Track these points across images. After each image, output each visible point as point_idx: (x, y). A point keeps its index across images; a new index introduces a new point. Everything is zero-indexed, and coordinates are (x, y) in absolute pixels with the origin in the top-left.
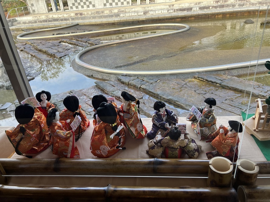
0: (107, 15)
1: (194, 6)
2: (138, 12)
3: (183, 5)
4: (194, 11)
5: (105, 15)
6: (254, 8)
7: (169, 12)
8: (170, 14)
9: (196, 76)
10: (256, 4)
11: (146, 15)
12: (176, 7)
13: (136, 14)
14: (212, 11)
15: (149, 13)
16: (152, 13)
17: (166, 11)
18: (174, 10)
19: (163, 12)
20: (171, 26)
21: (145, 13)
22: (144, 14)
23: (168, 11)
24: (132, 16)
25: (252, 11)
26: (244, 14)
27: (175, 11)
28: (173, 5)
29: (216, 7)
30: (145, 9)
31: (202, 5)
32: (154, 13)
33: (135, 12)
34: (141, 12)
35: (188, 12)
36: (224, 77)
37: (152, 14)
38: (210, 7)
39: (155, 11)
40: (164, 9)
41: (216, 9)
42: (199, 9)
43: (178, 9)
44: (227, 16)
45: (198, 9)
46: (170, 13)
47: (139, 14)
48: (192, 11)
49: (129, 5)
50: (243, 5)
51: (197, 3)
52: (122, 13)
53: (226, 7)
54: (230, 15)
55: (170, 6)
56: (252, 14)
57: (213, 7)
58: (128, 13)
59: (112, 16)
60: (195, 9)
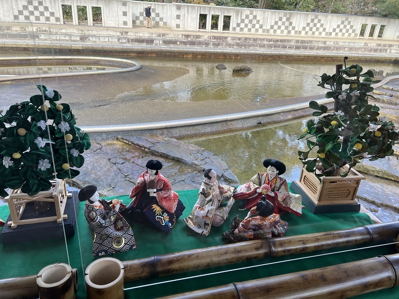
0: (16, 34)
1: (157, 38)
2: (70, 36)
3: (141, 35)
4: (156, 44)
5: (12, 34)
6: (230, 51)
7: (121, 41)
8: (122, 45)
9: (119, 137)
10: (234, 45)
11: (84, 42)
12: (131, 35)
13: (67, 38)
14: (179, 48)
15: (89, 40)
16: (94, 39)
17: (116, 40)
18: (128, 39)
19: (110, 40)
20: (117, 62)
21: (83, 38)
22: (81, 39)
23: (119, 40)
24: (60, 40)
25: (228, 54)
26: (218, 57)
27: (129, 41)
28: (127, 32)
29: (185, 43)
30: (84, 33)
31: (168, 38)
32: (97, 40)
33: (66, 34)
34: (77, 36)
35: (147, 46)
36: (160, 139)
37: (95, 42)
38: (177, 42)
39: (99, 37)
40: (113, 36)
41: (185, 47)
42: (163, 43)
43: (133, 39)
44: (198, 57)
45: (161, 42)
46: (122, 43)
47: (73, 38)
48: (154, 44)
49: (58, 23)
50: (218, 45)
51: (160, 34)
52: (43, 34)
53: (198, 44)
54: (202, 56)
55: (122, 33)
56: (228, 57)
57: (181, 42)
58: (54, 34)
59: (25, 36)
60: (158, 42)
